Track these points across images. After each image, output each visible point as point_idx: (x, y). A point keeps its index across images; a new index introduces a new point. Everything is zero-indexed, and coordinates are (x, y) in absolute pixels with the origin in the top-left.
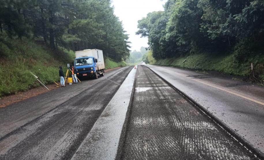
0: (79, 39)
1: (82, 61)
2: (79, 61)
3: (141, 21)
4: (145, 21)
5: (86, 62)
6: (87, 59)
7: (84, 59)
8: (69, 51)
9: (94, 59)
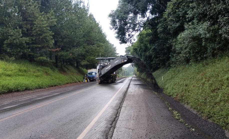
0: (89, 63)
1: (90, 74)
2: (89, 74)
3: (127, 48)
4: (130, 48)
5: (92, 74)
6: (93, 73)
7: (91, 73)
8: (84, 69)
9: (95, 73)
